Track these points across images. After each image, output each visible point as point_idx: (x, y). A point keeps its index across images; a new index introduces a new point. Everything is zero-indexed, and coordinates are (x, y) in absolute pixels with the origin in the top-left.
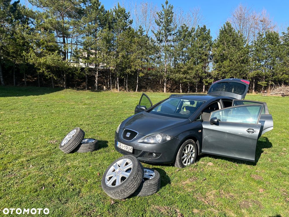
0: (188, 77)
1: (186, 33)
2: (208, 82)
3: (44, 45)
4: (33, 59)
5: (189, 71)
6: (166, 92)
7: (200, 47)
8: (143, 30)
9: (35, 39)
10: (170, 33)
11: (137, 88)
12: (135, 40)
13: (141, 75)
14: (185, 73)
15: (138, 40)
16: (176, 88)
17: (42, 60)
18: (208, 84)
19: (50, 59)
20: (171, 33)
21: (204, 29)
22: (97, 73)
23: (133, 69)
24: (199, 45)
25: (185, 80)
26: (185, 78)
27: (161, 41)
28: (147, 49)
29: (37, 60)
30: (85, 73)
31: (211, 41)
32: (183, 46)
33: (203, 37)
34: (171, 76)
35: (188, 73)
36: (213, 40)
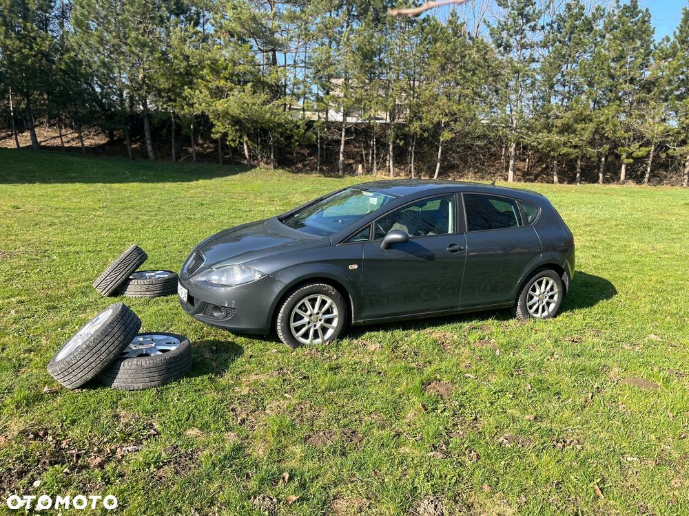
0: (575, 141)
1: (577, 23)
2: (634, 155)
3: (227, 72)
4: (203, 102)
5: (579, 127)
6: (514, 180)
7: (616, 60)
8: (459, 23)
9: (209, 59)
10: (532, 24)
11: (437, 170)
12: (436, 48)
13: (446, 136)
14: (566, 129)
15: (444, 49)
16: (543, 171)
17: (220, 105)
18: (632, 160)
19: (239, 101)
20: (535, 25)
21: (632, 10)
22: (343, 134)
23: (425, 123)
24: (612, 55)
25: (564, 150)
26: (565, 144)
27: (508, 48)
28: (467, 71)
29: (211, 106)
30: (316, 134)
31: (649, 41)
32: (564, 58)
33: (627, 32)
34: (527, 140)
35: (574, 131)
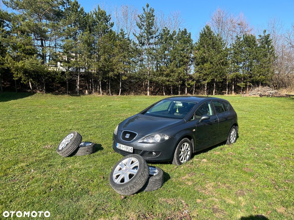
0: (171, 80)
1: (168, 36)
2: (190, 84)
3: (21, 49)
4: (10, 63)
5: (172, 74)
6: (150, 95)
7: (181, 50)
8: (124, 33)
9: (12, 43)
10: (152, 36)
11: (120, 92)
12: (116, 43)
13: (124, 78)
14: (167, 75)
15: (120, 44)
16: (158, 90)
17: (20, 64)
18: (190, 86)
19: (27, 63)
20: (153, 36)
21: (185, 32)
22: (79, 77)
23: (115, 73)
24: (180, 48)
25: (168, 83)
26: (168, 81)
27: (143, 44)
28: (130, 52)
29: (14, 65)
30: (66, 77)
31: (192, 44)
32: (165, 49)
33: (185, 41)
34: (154, 79)
35: (171, 76)
36: (194, 43)
